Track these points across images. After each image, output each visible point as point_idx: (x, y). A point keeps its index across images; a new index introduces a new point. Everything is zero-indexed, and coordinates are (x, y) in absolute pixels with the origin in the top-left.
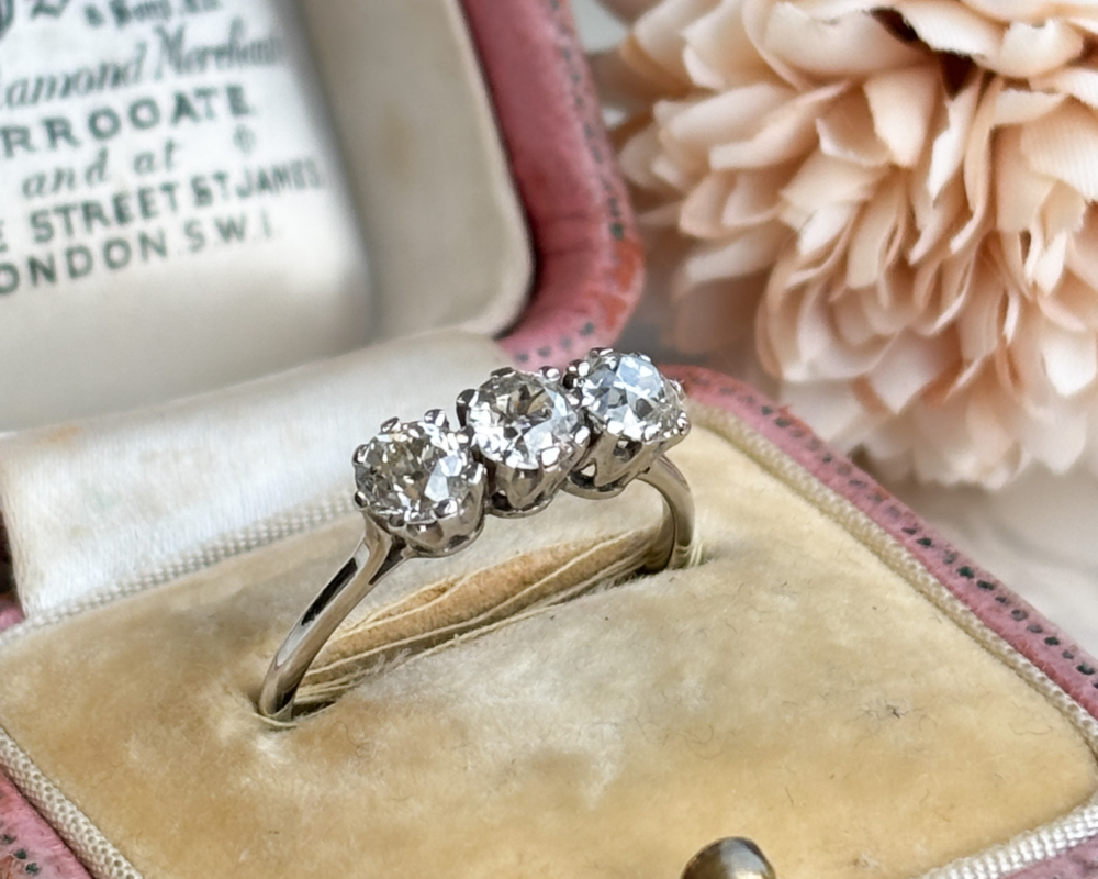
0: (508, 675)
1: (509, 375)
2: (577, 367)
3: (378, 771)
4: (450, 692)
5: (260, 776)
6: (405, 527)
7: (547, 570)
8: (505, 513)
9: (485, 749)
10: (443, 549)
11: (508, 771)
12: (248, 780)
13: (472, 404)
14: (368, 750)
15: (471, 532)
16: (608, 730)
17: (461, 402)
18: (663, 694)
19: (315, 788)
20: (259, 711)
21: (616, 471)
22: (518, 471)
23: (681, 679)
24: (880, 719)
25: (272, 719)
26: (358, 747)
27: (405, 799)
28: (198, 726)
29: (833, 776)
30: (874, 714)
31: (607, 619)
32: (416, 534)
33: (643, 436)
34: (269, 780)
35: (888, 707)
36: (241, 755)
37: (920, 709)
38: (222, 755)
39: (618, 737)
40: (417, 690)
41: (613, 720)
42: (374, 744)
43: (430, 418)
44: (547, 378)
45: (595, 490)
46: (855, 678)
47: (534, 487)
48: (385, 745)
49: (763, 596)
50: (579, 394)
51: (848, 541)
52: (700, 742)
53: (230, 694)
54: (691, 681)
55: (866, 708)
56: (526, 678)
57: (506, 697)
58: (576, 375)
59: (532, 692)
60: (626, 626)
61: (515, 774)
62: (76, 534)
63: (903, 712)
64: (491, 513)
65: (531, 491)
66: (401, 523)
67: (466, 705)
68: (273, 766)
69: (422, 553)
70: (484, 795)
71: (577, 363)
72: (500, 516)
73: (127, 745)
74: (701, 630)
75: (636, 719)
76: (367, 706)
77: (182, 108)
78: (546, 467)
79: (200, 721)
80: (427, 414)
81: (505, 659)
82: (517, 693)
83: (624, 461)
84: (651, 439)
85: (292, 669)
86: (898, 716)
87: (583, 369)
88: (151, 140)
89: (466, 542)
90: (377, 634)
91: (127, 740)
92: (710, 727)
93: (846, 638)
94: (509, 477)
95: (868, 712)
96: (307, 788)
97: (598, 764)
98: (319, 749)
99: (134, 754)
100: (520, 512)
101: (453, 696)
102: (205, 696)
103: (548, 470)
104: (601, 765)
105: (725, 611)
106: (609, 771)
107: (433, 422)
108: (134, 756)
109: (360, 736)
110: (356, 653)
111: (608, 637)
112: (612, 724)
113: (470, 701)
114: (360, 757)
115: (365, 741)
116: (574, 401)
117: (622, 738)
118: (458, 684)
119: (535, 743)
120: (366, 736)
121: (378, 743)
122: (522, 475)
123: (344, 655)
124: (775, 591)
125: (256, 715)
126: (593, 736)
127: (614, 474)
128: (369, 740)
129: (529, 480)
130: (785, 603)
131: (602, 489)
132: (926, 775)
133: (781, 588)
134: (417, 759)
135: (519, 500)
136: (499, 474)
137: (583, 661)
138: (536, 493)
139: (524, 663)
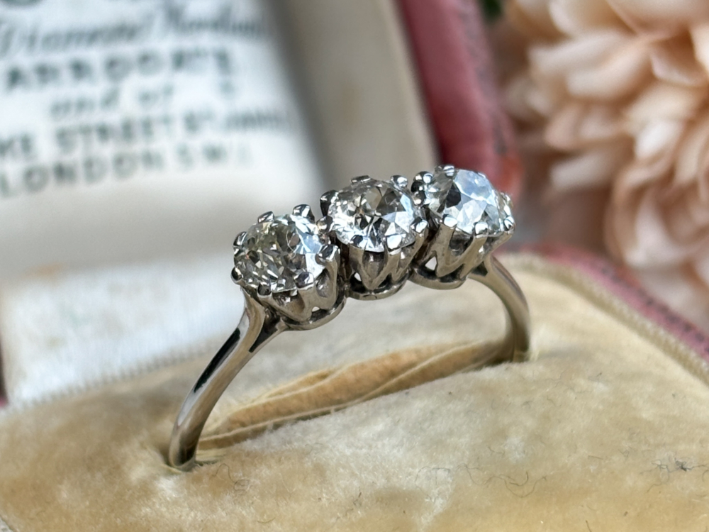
0: (365, 433)
1: (366, 180)
2: (422, 177)
3: (250, 501)
4: (317, 443)
5: (157, 506)
6: (271, 295)
7: (412, 365)
8: (361, 295)
9: (338, 485)
10: (308, 321)
11: (357, 502)
12: (148, 510)
13: (333, 200)
14: (243, 486)
15: (332, 309)
16: (442, 474)
17: (324, 199)
18: (489, 448)
19: (199, 514)
20: (168, 463)
21: (454, 262)
22: (367, 253)
23: (506, 437)
24: (669, 472)
25: (179, 469)
26: (236, 483)
27: (270, 521)
28: (116, 470)
29: (626, 513)
30: (665, 467)
31: (450, 393)
32: (283, 304)
33: (474, 230)
34: (164, 509)
35: (677, 463)
36: (146, 490)
37: (703, 466)
38: (131, 492)
39: (450, 480)
40: (290, 442)
41: (447, 467)
42: (249, 481)
43: (298, 211)
44: (397, 183)
45: (437, 281)
46: (652, 441)
47: (381, 269)
48: (258, 482)
49: (582, 382)
50: (423, 196)
51: (659, 354)
52: (517, 485)
53: (145, 448)
54: (515, 441)
55: (659, 463)
56: (380, 436)
57: (361, 448)
58: (421, 183)
59: (383, 445)
60: (465, 399)
61: (361, 504)
62: (54, 343)
63: (688, 467)
64: (351, 295)
65: (379, 273)
66: (268, 292)
67: (327, 452)
68: (168, 499)
69: (291, 326)
70: (333, 520)
71: (422, 174)
72: (357, 298)
73: (60, 486)
74: (527, 403)
75: (466, 466)
76: (248, 454)
77: (180, 60)
78: (390, 250)
79: (118, 467)
80: (295, 208)
81: (365, 422)
82: (370, 447)
83: (458, 253)
84: (480, 234)
85: (191, 427)
86: (685, 469)
87: (427, 179)
88: (153, 82)
89: (327, 317)
90: (271, 409)
91: (60, 483)
92: (527, 473)
93: (647, 413)
94: (360, 260)
95: (660, 467)
96: (192, 514)
97: (431, 499)
98: (206, 486)
99: (65, 494)
100: (373, 294)
101: (318, 446)
102: (126, 450)
103: (393, 253)
104: (433, 500)
105: (548, 390)
106: (439, 505)
107: (300, 214)
108: (64, 495)
109: (239, 475)
110: (253, 423)
111: (451, 406)
112: (445, 470)
113: (331, 450)
114: (236, 491)
115: (243, 478)
116: (418, 201)
117: (453, 480)
118: (325, 439)
119: (381, 483)
120: (244, 475)
121: (252, 480)
122: (372, 259)
123: (243, 425)
124: (591, 379)
125: (166, 466)
126: (429, 478)
127: (452, 265)
128: (246, 478)
129: (378, 264)
130: (600, 388)
131: (443, 279)
132: (705, 515)
133: (598, 376)
134: (282, 492)
135: (371, 282)
136: (352, 256)
137: (427, 424)
138: (383, 276)
139: (380, 426)
